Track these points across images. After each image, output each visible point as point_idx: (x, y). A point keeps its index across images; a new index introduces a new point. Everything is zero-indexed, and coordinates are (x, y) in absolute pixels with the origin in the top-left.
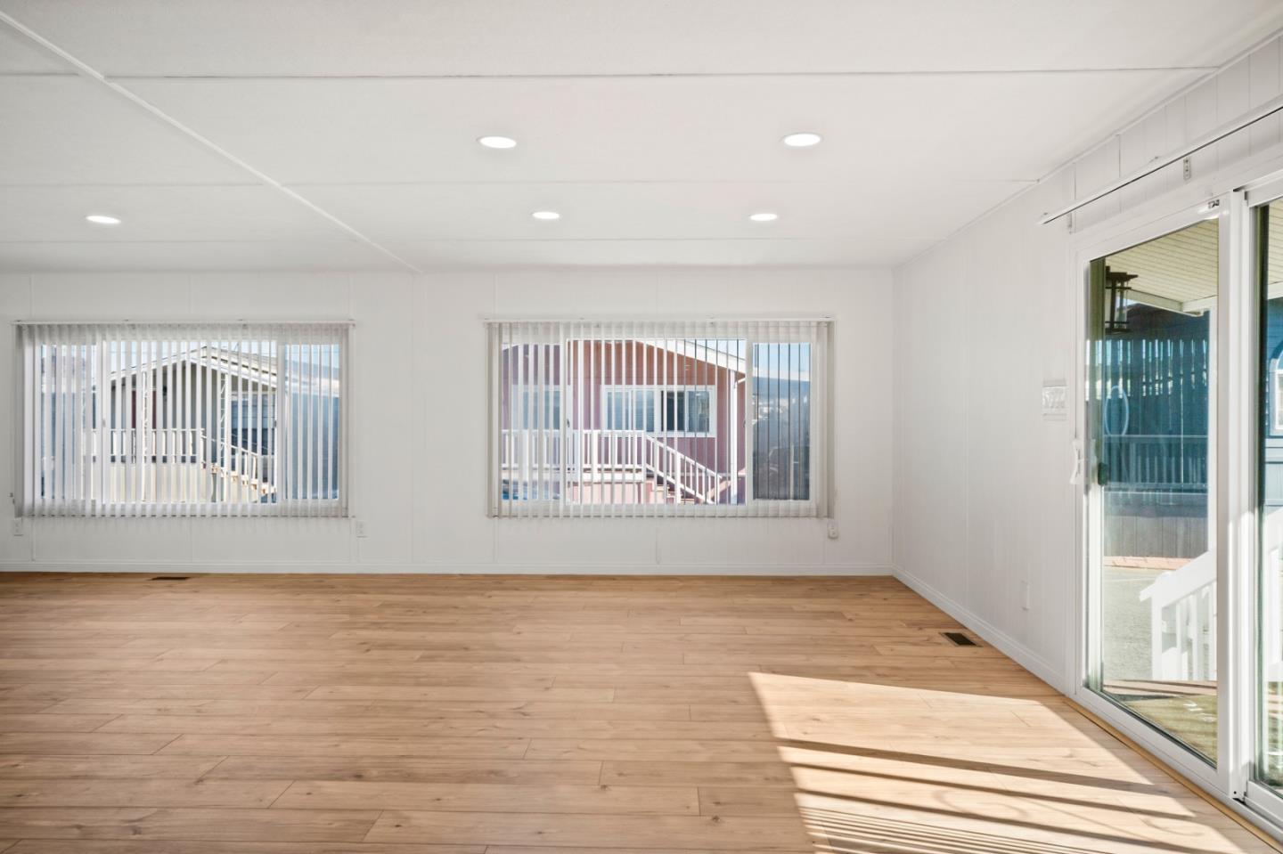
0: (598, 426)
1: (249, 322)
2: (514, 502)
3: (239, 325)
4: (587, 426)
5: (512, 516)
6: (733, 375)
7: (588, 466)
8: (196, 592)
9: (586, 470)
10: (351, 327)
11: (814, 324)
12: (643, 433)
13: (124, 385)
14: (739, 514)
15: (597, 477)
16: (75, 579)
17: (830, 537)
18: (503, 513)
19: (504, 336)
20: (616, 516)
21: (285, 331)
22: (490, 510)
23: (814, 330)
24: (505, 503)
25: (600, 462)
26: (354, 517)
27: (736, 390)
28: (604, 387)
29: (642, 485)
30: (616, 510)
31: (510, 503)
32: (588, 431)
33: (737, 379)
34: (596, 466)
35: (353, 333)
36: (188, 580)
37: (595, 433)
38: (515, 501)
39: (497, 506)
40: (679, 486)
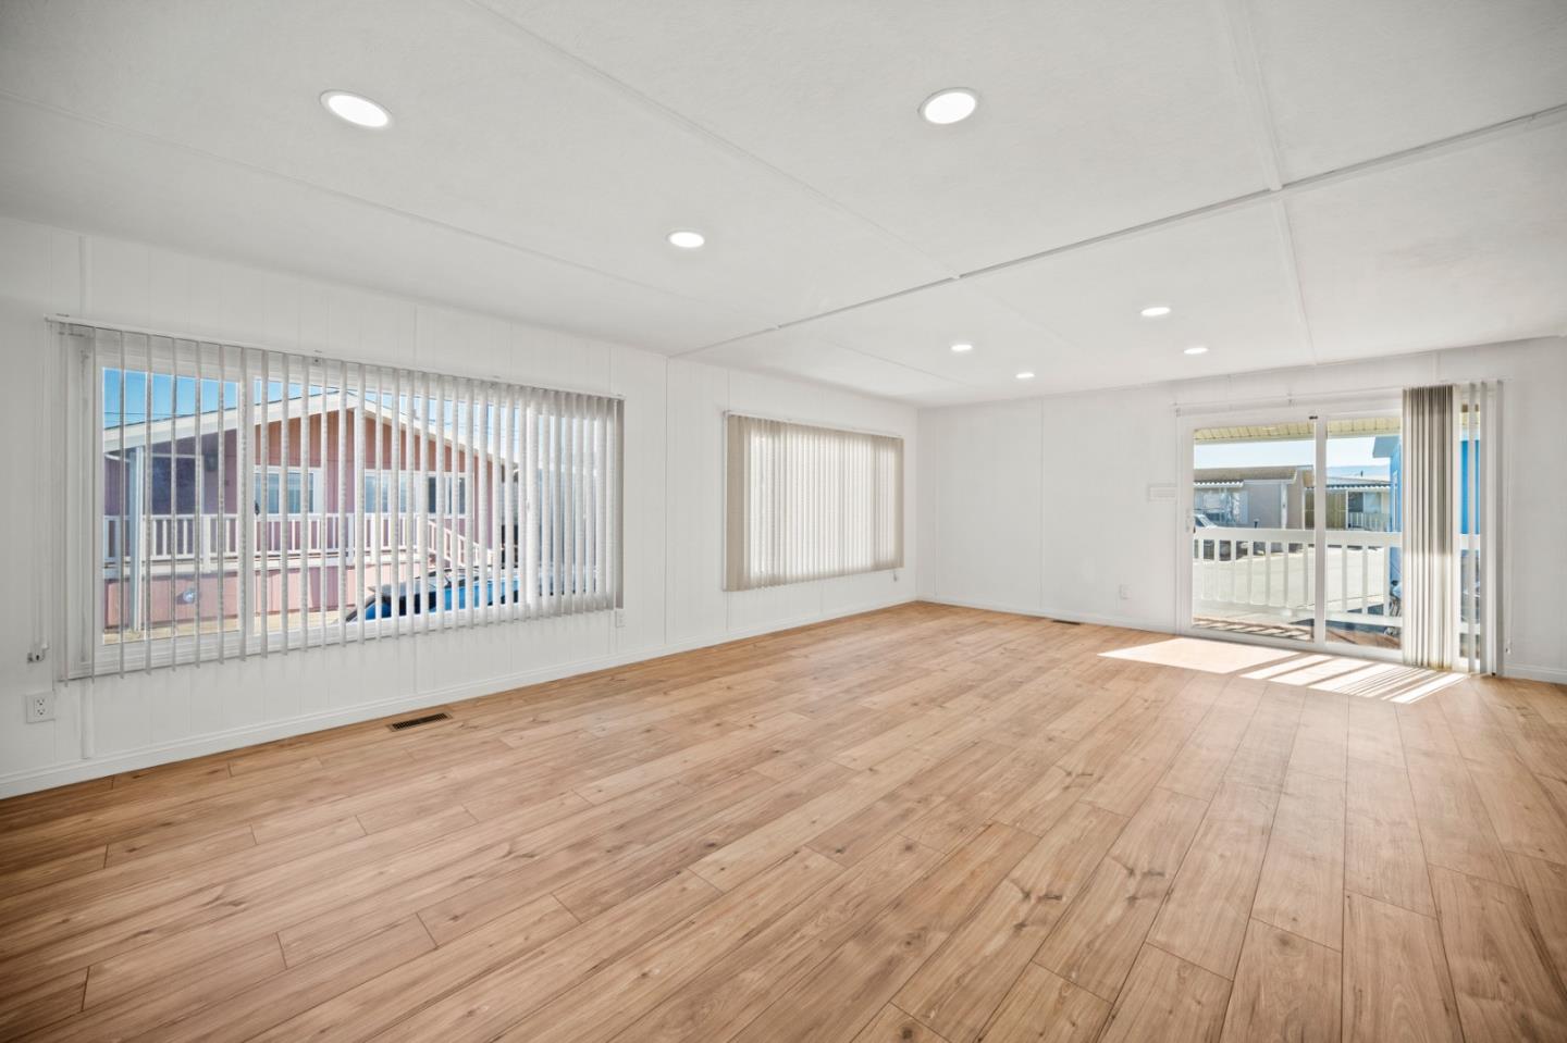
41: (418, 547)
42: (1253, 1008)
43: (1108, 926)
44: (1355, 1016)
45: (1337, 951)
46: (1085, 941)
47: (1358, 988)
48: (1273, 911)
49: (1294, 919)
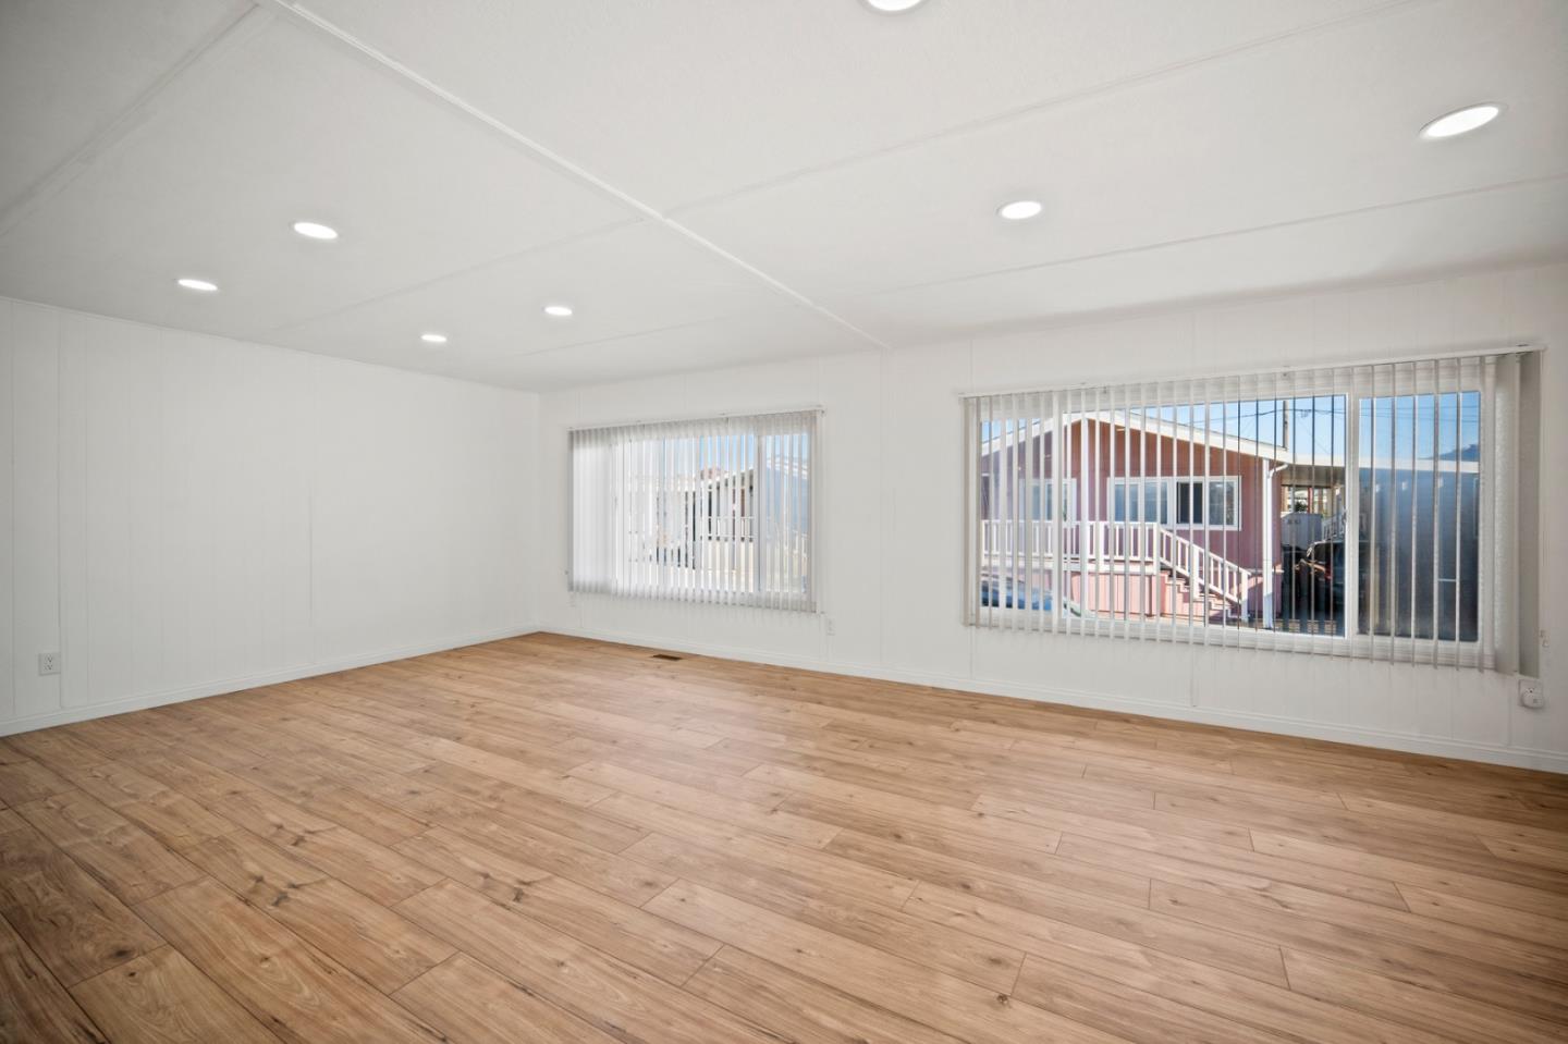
0: (1103, 517)
1: (729, 415)
2: (994, 609)
3: (722, 419)
4: (1092, 517)
5: (992, 626)
6: (1266, 465)
7: (1093, 557)
8: (673, 678)
9: (1091, 561)
10: (818, 415)
11: (1489, 360)
12: (1156, 526)
13: (727, 485)
14: (1335, 652)
15: (1104, 568)
16: (602, 649)
17: (1523, 705)
18: (982, 621)
19: (982, 414)
20: (1132, 638)
21: (762, 422)
22: (966, 618)
23: (1491, 370)
24: (984, 610)
25: (1106, 552)
26: (822, 613)
27: (1270, 481)
28: (1112, 481)
29: (1154, 579)
30: (1131, 630)
31: (990, 610)
32: (1092, 523)
33: (1271, 468)
34: (1102, 557)
35: (822, 421)
36: (680, 661)
37: (1102, 524)
38: (996, 609)
39: (974, 612)
40: (1196, 581)
41: (1156, 557)
42: (99, 908)
43: (242, 861)
44: (24, 960)
45: (72, 986)
46: (238, 850)
47: (34, 978)
48: (158, 963)
49: (132, 974)
